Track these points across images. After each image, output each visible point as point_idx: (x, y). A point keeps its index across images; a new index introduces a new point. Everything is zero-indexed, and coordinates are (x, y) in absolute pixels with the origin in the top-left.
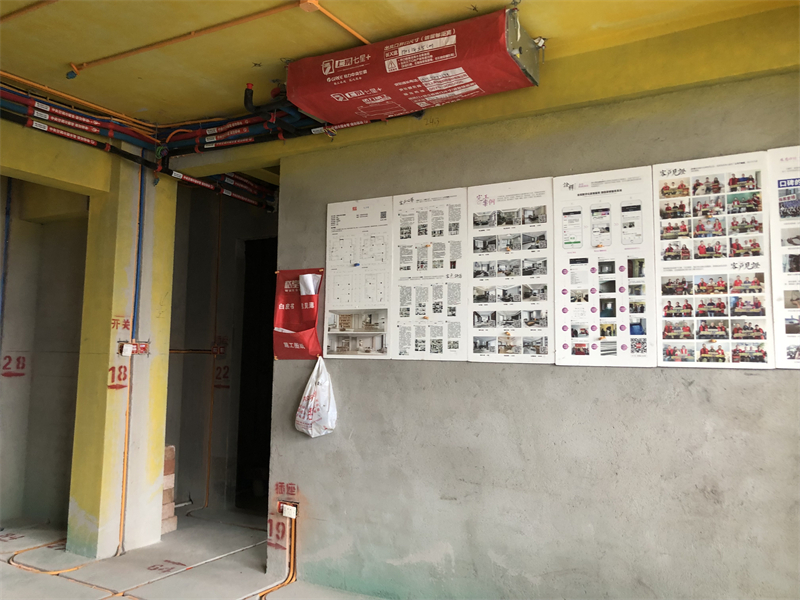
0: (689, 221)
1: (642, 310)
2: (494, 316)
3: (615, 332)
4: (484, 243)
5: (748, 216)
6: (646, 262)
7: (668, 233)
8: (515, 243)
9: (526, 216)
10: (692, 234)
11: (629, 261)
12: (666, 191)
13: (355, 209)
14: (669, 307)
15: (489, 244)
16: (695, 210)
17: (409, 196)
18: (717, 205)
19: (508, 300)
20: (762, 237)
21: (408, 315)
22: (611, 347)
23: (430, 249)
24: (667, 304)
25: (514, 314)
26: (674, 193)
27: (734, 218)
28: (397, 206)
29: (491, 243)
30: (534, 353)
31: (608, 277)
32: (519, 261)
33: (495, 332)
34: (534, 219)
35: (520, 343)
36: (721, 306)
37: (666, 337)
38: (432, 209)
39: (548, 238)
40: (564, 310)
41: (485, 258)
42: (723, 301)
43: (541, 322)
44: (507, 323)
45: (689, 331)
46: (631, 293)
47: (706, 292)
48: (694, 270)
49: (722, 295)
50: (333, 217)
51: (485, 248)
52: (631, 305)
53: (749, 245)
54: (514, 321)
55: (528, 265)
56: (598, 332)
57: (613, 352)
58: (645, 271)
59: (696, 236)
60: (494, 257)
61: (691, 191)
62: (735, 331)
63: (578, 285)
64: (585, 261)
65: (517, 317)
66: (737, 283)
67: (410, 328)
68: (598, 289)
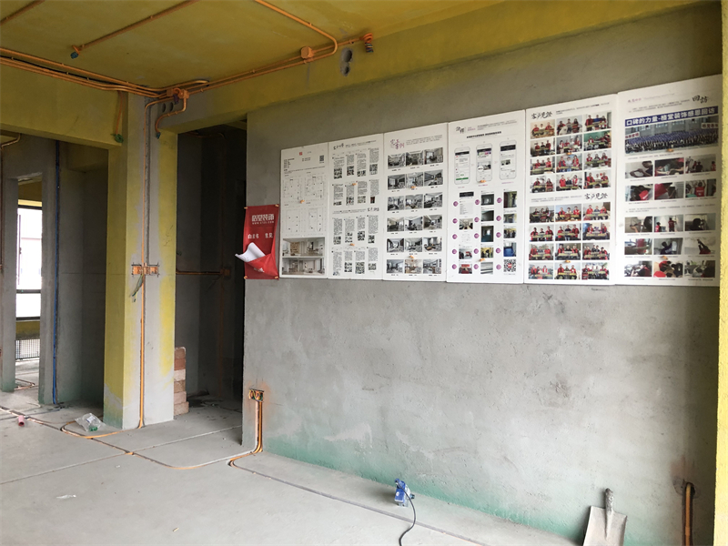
0: (554, 158)
1: (514, 236)
2: (402, 242)
3: (492, 254)
4: (396, 181)
5: (599, 152)
6: (518, 194)
7: (537, 169)
8: (419, 180)
9: (428, 157)
10: (555, 169)
11: (505, 194)
12: (536, 132)
13: (301, 154)
14: (535, 233)
15: (399, 182)
16: (558, 148)
17: (340, 142)
18: (576, 143)
19: (413, 229)
20: (610, 171)
21: (339, 243)
22: (489, 267)
23: (356, 186)
24: (533, 230)
25: (417, 241)
26: (542, 134)
27: (589, 155)
28: (332, 151)
29: (400, 181)
30: (431, 273)
31: (488, 208)
32: (422, 195)
33: (402, 256)
34: (433, 160)
35: (421, 265)
36: (576, 231)
37: (531, 258)
38: (358, 152)
39: (444, 175)
40: (454, 237)
41: (397, 193)
42: (578, 227)
43: (437, 247)
44: (412, 249)
45: (550, 253)
46: (506, 221)
47: (565, 219)
48: (556, 201)
49: (576, 222)
50: (285, 161)
51: (396, 186)
52: (505, 232)
53: (600, 178)
54: (417, 246)
55: (428, 199)
56: (479, 254)
57: (490, 271)
58: (517, 202)
59: (558, 171)
60: (402, 193)
61: (556, 131)
62: (586, 252)
63: (466, 215)
64: (471, 194)
65: (419, 243)
66: (589, 211)
67: (340, 253)
68: (480, 218)
